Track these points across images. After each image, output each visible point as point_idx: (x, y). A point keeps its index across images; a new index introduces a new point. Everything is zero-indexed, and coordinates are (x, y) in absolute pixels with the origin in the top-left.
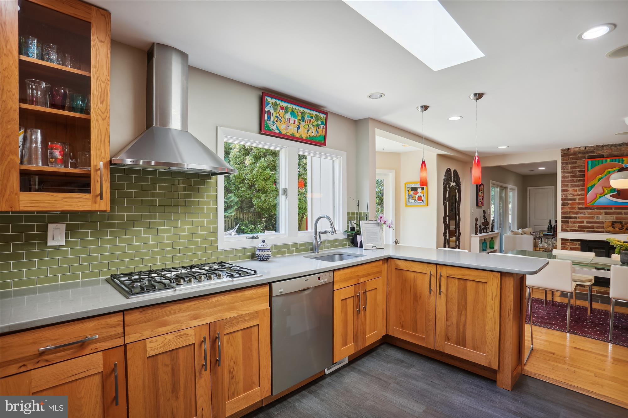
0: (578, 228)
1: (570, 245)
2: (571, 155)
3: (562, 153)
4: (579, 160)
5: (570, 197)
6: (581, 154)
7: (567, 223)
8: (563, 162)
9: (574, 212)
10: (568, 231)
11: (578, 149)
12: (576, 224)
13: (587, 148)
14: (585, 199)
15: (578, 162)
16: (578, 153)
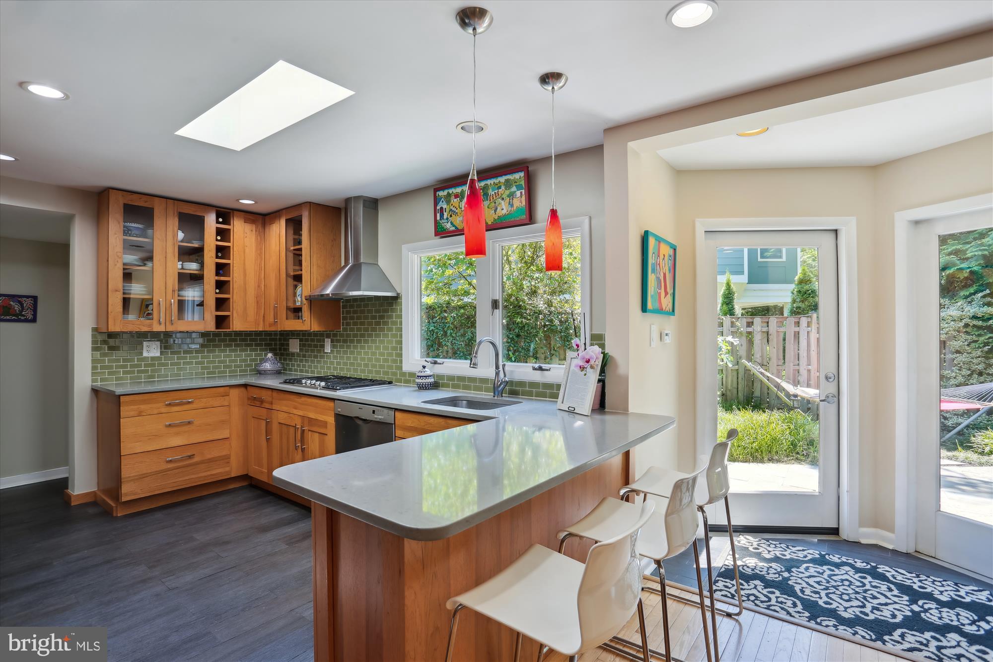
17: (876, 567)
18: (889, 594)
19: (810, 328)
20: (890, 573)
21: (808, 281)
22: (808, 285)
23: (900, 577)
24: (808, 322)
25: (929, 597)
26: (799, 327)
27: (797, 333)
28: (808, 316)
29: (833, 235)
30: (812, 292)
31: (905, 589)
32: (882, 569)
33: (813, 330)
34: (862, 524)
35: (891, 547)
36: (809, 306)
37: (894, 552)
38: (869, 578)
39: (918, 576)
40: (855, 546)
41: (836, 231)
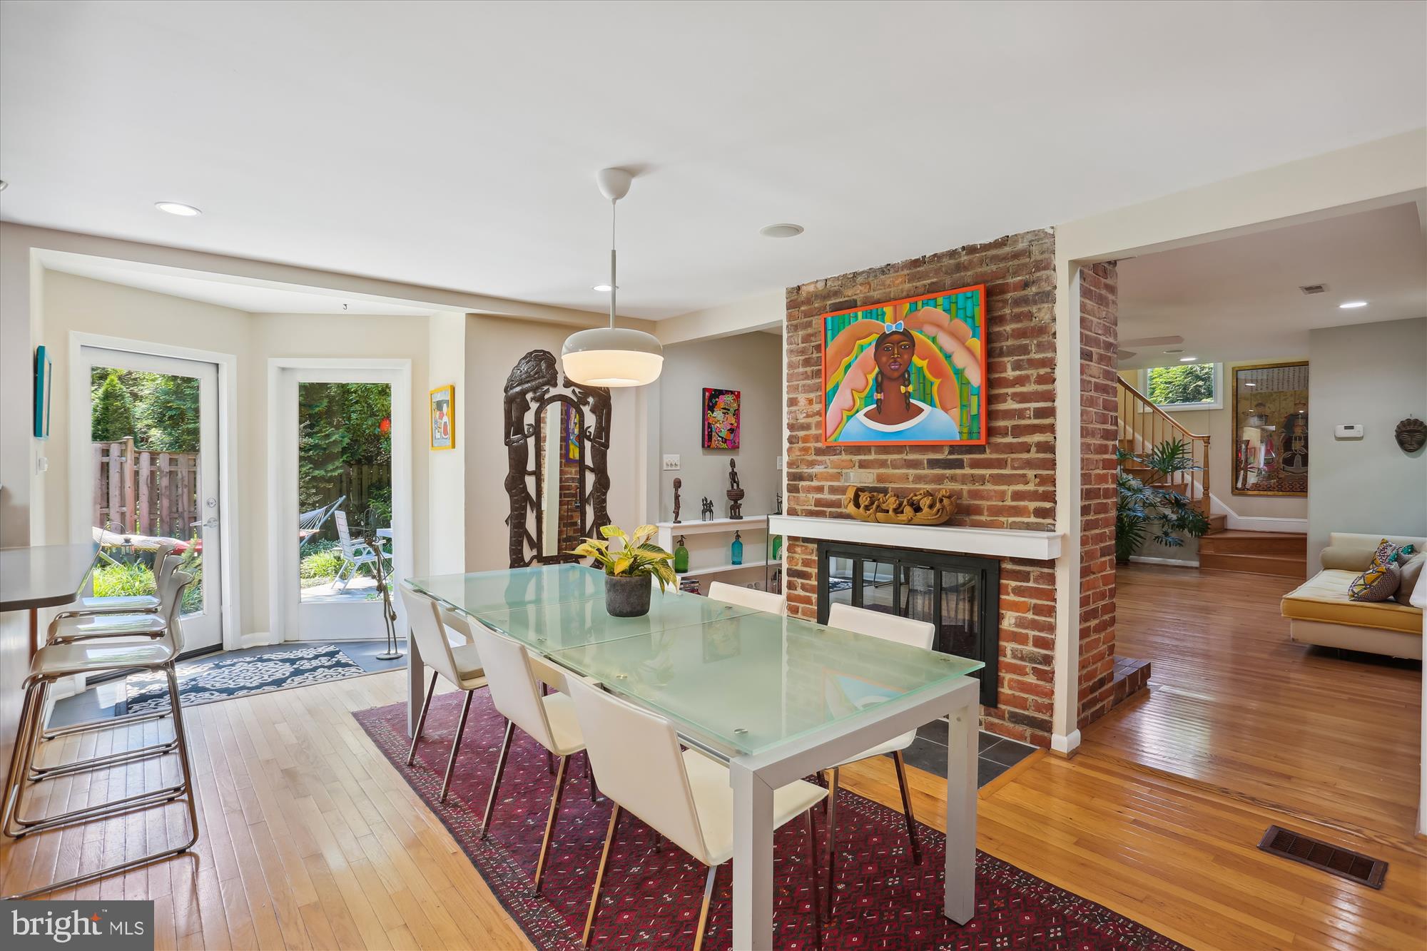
0: (815, 506)
1: (803, 553)
2: (803, 303)
3: (789, 300)
4: (816, 317)
5: (802, 419)
6: (818, 301)
7: (796, 493)
8: (790, 323)
9: (808, 461)
10: (798, 515)
11: (812, 286)
12: (810, 496)
13: (829, 283)
14: (822, 425)
15: (814, 322)
16: (813, 298)
17: (261, 657)
18: (276, 666)
19: (124, 458)
20: (273, 657)
21: (120, 395)
22: (120, 401)
23: (280, 656)
24: (122, 450)
25: (302, 658)
26: (108, 456)
27: (106, 464)
28: (121, 443)
29: (213, 369)
30: (125, 410)
31: (284, 661)
32: (265, 657)
33: (129, 461)
34: (242, 634)
35: (267, 644)
36: (122, 429)
37: (270, 646)
38: (260, 663)
39: (291, 652)
40: (239, 652)
41: (217, 365)
